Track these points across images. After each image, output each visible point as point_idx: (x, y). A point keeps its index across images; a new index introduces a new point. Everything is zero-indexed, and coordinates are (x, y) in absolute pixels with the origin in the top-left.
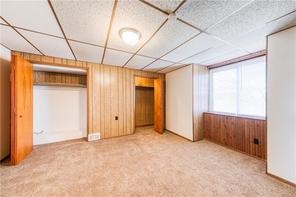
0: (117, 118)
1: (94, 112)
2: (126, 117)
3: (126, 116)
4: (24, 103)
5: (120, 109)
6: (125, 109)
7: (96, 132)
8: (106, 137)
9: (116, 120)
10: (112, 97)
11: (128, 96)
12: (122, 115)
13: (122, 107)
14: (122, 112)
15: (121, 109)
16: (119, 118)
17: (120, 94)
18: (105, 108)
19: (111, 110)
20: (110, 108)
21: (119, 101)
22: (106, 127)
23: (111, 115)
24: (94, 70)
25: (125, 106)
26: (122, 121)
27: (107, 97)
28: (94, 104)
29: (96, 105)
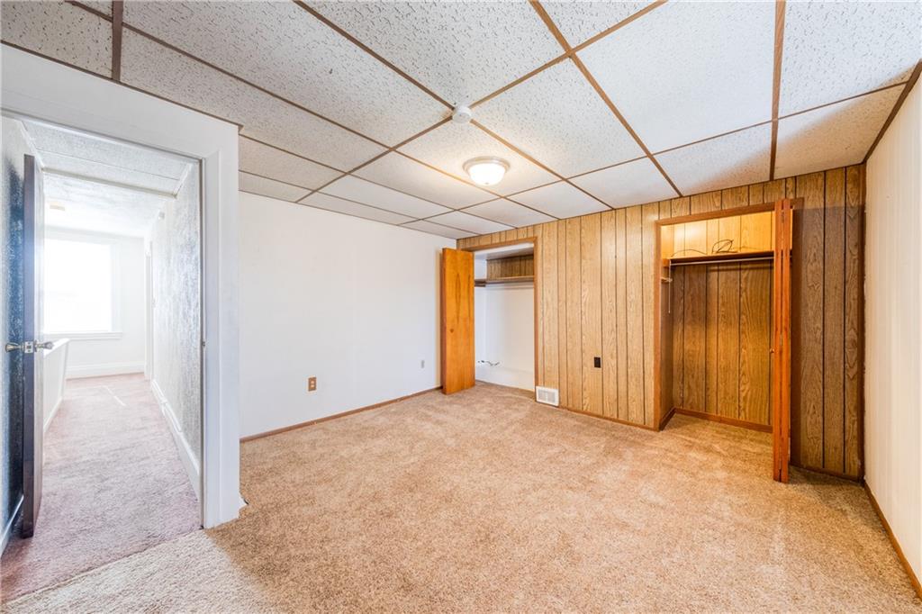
0: (598, 363)
1: (546, 338)
2: (624, 365)
3: (625, 362)
4: (458, 312)
5: (606, 336)
6: (622, 338)
7: (550, 386)
8: (570, 406)
9: (596, 366)
10: (584, 300)
11: (633, 297)
12: (615, 355)
13: (613, 330)
14: (613, 346)
15: (609, 337)
16: (604, 363)
17: (605, 294)
18: (569, 330)
19: (584, 337)
20: (579, 333)
21: (605, 315)
22: (570, 380)
23: (582, 351)
24: (546, 239)
25: (622, 328)
26: (613, 375)
27: (572, 302)
28: (546, 319)
29: (549, 320)
